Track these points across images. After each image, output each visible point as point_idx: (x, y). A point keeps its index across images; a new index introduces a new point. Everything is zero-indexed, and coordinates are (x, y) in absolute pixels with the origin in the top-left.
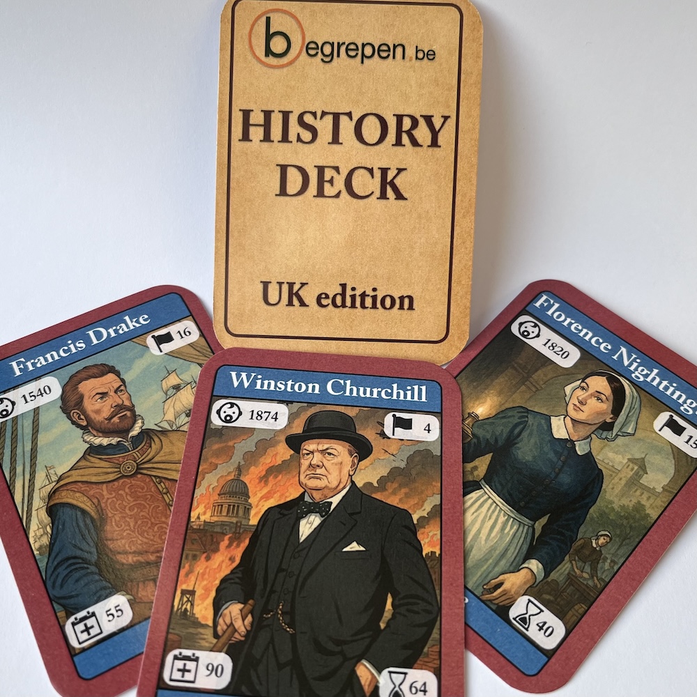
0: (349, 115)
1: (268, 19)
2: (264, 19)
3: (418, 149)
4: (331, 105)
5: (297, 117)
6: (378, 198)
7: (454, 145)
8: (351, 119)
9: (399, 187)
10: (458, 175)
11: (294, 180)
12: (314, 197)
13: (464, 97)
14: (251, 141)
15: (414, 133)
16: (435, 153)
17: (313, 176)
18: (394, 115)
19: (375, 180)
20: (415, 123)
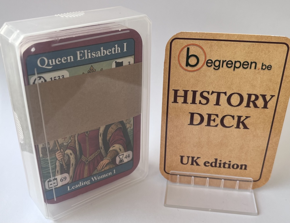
0: (225, 93)
1: (188, 49)
2: (186, 49)
3: (257, 109)
4: (217, 89)
5: (200, 93)
6: (235, 128)
7: (275, 108)
8: (226, 95)
9: (246, 124)
10: (275, 120)
11: (197, 119)
12: (205, 126)
13: (283, 87)
14: (178, 103)
15: (256, 102)
16: (265, 111)
17: (206, 118)
18: (247, 94)
19: (235, 120)
20: (257, 97)
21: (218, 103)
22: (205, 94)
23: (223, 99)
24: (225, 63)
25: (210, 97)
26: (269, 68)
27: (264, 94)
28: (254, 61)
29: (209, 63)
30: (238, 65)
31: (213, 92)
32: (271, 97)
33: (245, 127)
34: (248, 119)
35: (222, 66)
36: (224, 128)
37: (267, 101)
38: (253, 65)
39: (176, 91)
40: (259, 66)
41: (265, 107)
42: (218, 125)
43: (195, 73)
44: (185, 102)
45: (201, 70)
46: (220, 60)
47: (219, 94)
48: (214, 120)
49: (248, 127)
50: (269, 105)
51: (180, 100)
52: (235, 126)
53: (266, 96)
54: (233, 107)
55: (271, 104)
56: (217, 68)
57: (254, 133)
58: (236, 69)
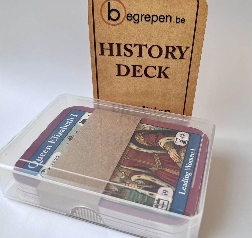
1: (109, 3)
2: (107, 3)
3: (175, 60)
4: (138, 42)
5: (123, 46)
6: (157, 78)
7: (190, 58)
8: (147, 47)
9: (166, 74)
10: (191, 69)
11: (123, 70)
12: (132, 76)
13: (196, 39)
14: (105, 55)
15: (174, 53)
16: (182, 61)
17: (131, 69)
18: (165, 46)
19: (157, 71)
20: (174, 49)
21: (140, 55)
22: (129, 47)
23: (145, 51)
24: (143, 17)
25: (133, 49)
26: (183, 21)
27: (180, 46)
28: (169, 15)
29: (129, 17)
30: (155, 18)
31: (135, 45)
32: (186, 48)
33: (166, 77)
34: (168, 69)
35: (141, 20)
36: (148, 78)
37: (183, 52)
38: (169, 18)
39: (102, 44)
40: (174, 19)
41: (182, 57)
42: (142, 75)
43: (118, 26)
44: (111, 54)
45: (122, 23)
46: (139, 14)
47: (141, 46)
48: (139, 71)
49: (169, 77)
50: (185, 56)
51: (107, 52)
52: (157, 76)
53: (182, 48)
54: (154, 59)
55: (187, 55)
56: (137, 22)
57: (174, 82)
58: (153, 22)
